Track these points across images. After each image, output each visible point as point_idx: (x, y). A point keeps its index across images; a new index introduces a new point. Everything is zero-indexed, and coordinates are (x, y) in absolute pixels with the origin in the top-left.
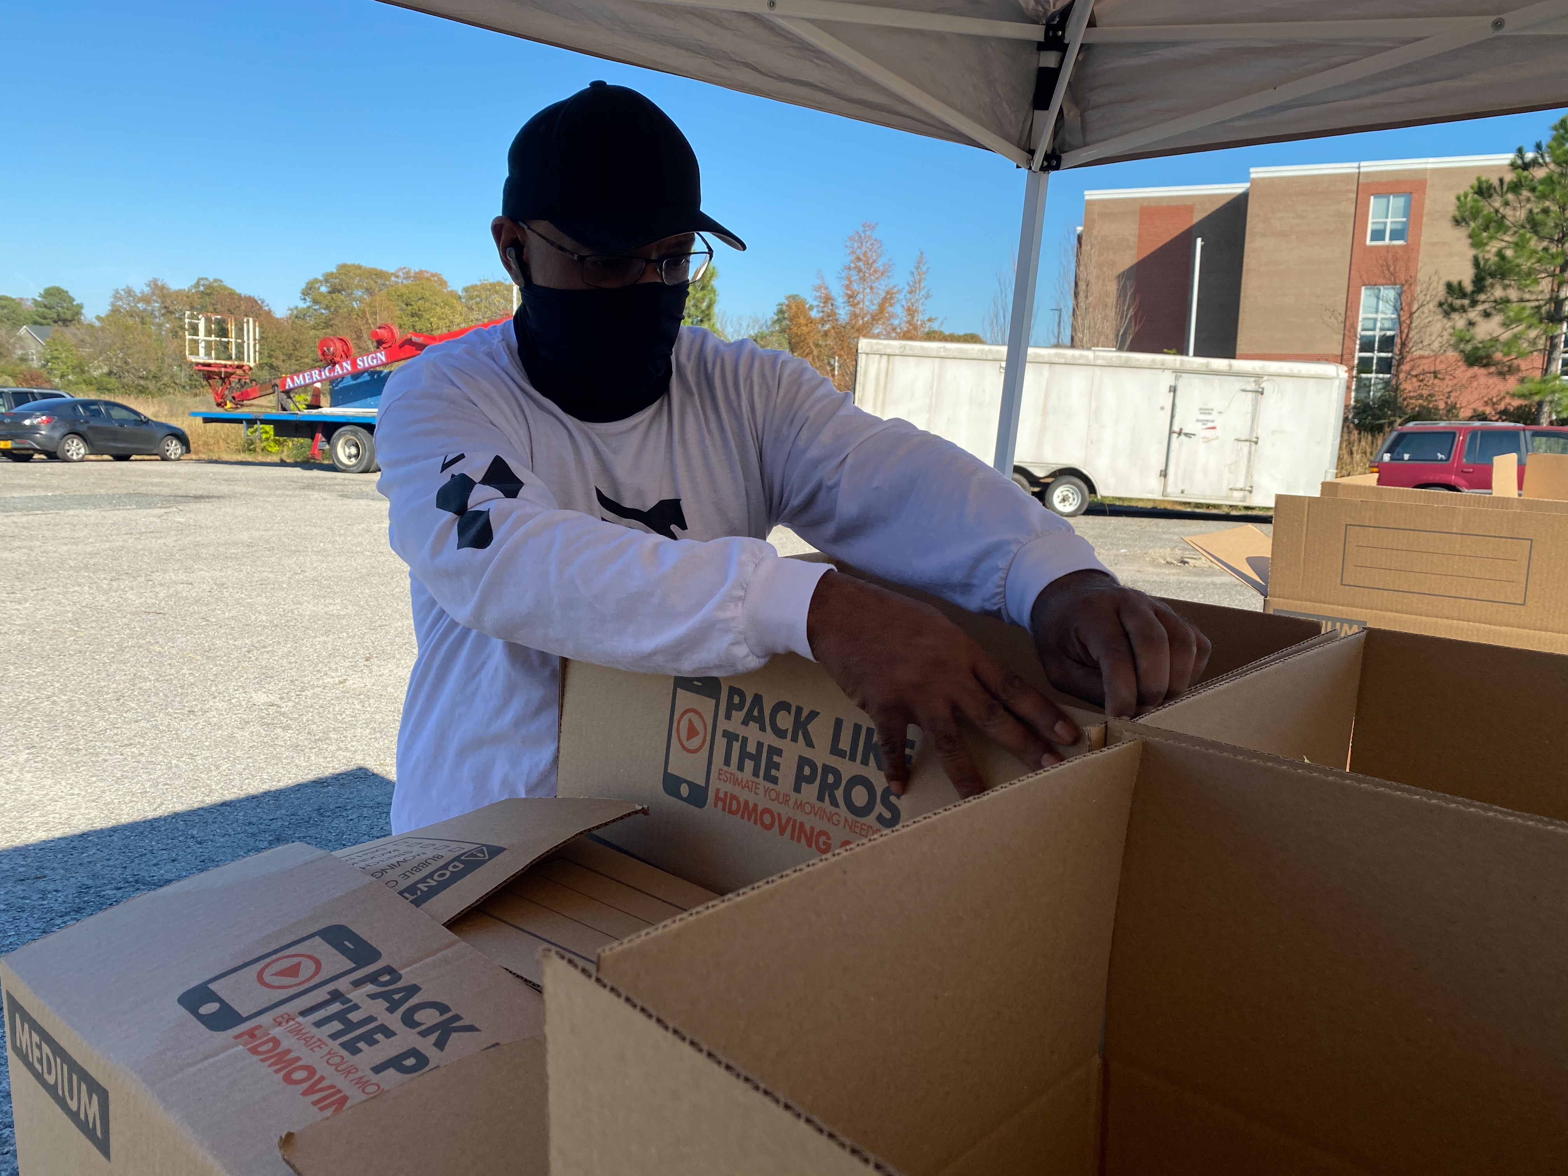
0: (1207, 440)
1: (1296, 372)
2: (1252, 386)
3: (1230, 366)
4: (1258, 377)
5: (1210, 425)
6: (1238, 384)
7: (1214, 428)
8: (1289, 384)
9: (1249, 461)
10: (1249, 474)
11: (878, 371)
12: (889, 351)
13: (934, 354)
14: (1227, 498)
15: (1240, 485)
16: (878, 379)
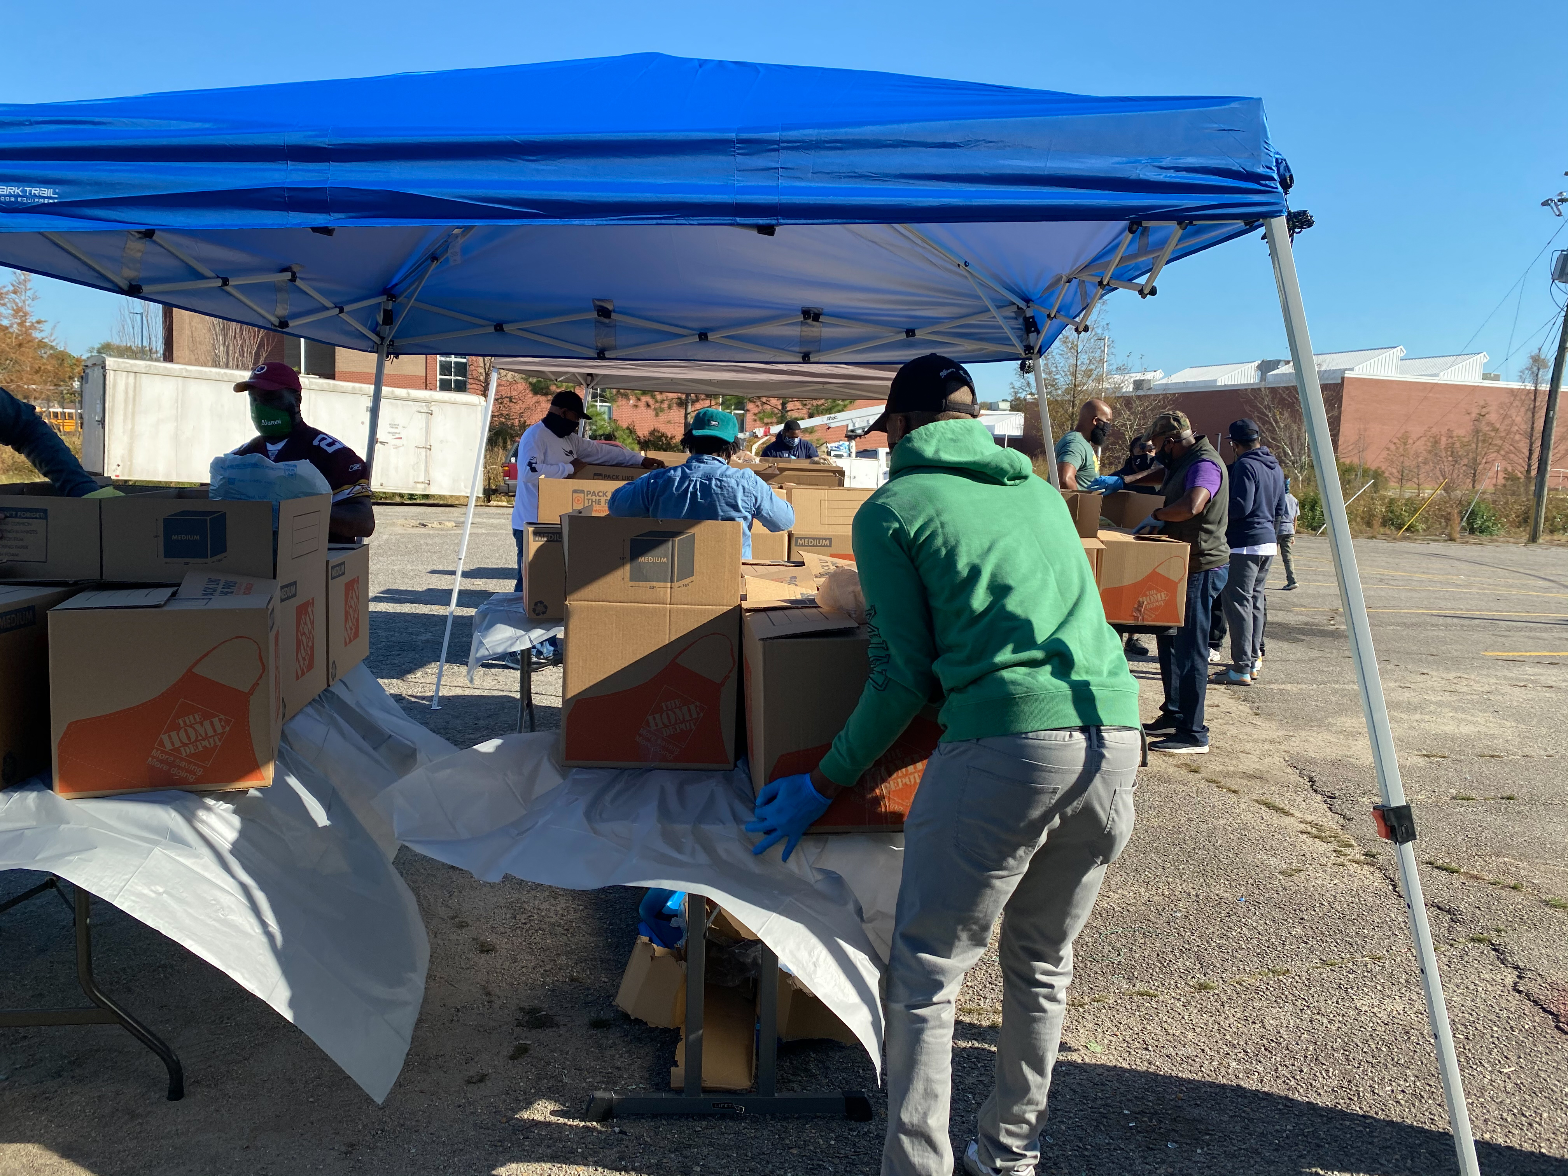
0: (396, 447)
1: (453, 399)
2: (425, 410)
3: (408, 394)
4: (428, 402)
5: (397, 436)
6: (416, 406)
7: (401, 438)
8: (448, 407)
9: (426, 463)
10: (427, 471)
11: (127, 385)
12: (136, 370)
13: (177, 374)
14: (413, 488)
15: (421, 479)
16: (126, 393)
